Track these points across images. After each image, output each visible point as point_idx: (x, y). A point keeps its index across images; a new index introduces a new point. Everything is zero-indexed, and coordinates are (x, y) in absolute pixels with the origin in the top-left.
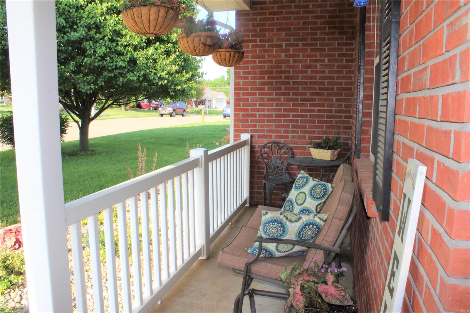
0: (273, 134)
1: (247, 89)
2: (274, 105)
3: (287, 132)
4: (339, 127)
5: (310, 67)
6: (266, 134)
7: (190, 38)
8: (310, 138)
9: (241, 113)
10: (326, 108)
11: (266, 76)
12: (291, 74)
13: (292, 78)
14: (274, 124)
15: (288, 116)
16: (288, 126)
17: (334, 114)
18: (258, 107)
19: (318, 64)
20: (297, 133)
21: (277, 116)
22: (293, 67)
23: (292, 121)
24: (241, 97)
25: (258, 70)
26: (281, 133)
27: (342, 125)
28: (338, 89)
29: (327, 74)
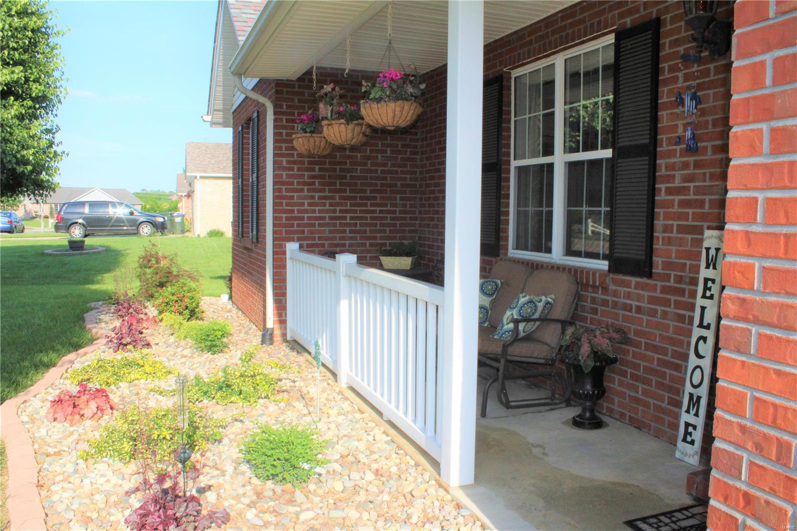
0: (326, 242)
1: (292, 184)
2: (328, 205)
3: (343, 238)
4: (404, 231)
5: (369, 158)
6: (317, 242)
7: (350, 127)
8: (371, 245)
9: (284, 215)
10: (389, 208)
11: (317, 168)
12: (348, 166)
13: (349, 171)
14: (327, 229)
15: (345, 218)
16: (344, 231)
17: (398, 215)
18: (306, 207)
19: (379, 156)
20: (356, 238)
21: (331, 218)
22: (350, 157)
23: (349, 225)
24: (284, 193)
25: (306, 160)
26: (336, 240)
27: (407, 228)
28: (402, 186)
29: (389, 168)
